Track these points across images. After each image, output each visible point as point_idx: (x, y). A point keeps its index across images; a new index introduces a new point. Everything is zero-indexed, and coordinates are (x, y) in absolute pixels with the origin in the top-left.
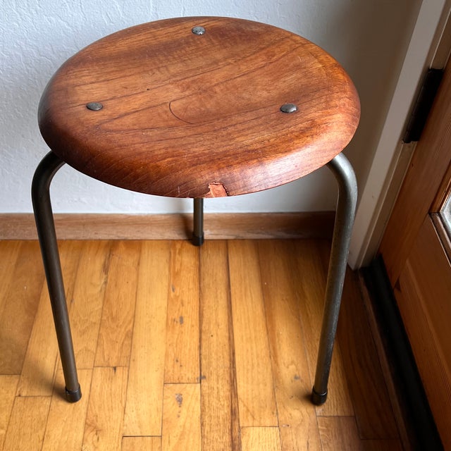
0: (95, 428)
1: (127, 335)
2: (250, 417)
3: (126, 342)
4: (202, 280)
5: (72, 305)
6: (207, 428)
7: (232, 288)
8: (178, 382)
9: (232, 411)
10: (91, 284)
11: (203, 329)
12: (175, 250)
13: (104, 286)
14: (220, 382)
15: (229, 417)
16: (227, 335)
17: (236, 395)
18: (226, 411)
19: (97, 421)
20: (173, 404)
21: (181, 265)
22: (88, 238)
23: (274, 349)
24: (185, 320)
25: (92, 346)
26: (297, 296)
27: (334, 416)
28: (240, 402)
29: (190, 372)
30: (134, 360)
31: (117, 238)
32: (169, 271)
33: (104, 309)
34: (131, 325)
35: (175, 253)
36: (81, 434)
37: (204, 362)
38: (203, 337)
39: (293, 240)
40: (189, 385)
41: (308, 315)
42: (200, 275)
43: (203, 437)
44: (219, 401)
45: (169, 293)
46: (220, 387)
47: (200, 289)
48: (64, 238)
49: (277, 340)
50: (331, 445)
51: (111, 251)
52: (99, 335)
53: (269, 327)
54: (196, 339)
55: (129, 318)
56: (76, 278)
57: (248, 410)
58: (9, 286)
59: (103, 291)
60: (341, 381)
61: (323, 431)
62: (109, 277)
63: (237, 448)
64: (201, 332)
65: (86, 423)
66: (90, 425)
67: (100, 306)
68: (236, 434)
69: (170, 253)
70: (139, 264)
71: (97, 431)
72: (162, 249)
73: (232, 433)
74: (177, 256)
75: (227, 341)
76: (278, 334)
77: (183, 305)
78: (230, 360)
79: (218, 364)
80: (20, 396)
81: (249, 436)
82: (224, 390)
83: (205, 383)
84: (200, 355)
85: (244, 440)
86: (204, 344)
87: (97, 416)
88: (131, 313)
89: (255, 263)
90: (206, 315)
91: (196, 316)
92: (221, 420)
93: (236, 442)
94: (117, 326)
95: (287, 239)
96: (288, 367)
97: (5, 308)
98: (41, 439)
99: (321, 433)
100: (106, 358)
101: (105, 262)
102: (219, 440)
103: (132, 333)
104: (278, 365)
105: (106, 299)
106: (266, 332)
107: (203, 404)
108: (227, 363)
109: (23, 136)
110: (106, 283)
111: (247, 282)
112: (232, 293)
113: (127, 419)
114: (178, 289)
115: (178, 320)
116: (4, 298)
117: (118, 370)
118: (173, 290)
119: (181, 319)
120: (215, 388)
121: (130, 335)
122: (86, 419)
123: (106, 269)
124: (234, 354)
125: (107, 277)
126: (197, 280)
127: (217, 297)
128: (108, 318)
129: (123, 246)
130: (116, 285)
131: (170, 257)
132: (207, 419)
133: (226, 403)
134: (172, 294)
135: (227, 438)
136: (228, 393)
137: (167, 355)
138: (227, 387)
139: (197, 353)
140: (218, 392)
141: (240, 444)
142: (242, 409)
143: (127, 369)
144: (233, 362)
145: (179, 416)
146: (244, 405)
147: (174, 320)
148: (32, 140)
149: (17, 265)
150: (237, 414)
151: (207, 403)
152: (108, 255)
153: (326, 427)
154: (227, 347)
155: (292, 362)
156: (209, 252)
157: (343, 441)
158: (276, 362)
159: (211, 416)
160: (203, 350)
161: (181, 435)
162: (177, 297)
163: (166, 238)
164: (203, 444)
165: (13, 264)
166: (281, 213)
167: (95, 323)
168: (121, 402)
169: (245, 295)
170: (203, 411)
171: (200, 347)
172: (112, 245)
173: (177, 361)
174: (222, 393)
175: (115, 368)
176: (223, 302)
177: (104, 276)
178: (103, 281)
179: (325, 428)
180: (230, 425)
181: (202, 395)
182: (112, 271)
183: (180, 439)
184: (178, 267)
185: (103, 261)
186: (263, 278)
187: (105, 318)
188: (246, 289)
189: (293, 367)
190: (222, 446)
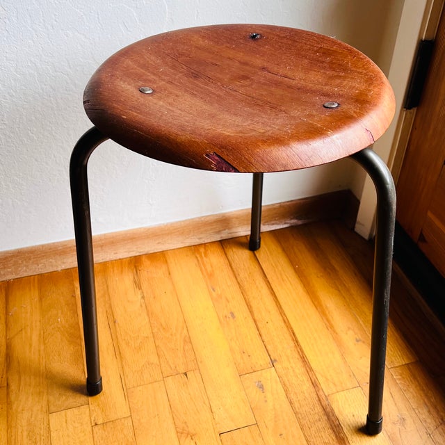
0: (188, 434)
1: (185, 341)
2: (331, 385)
3: (186, 348)
4: (237, 276)
5: (117, 325)
6: (297, 405)
7: (268, 276)
8: (252, 371)
9: (313, 384)
10: (129, 301)
11: (256, 318)
12: (200, 253)
13: (142, 300)
14: (292, 361)
15: (312, 389)
16: (281, 318)
17: (311, 369)
18: (308, 385)
19: (187, 426)
20: (257, 392)
21: (212, 267)
22: (108, 259)
23: (328, 320)
24: (236, 314)
25: (154, 359)
26: (328, 270)
27: (403, 365)
28: (317, 374)
29: (261, 359)
30: (201, 362)
31: (138, 254)
32: (203, 273)
33: (152, 322)
34: (185, 331)
35: (201, 256)
36: (177, 443)
37: (269, 347)
38: (259, 325)
40: (263, 371)
41: (345, 285)
42: (233, 271)
43: (296, 413)
44: (298, 378)
45: (211, 294)
46: (294, 365)
47: (239, 283)
49: (327, 312)
50: (411, 390)
51: (135, 267)
52: (157, 347)
53: (316, 303)
54: (253, 328)
55: (181, 325)
56: (110, 299)
57: (327, 380)
58: (40, 321)
59: (144, 306)
61: (400, 379)
62: (144, 291)
63: (331, 414)
64: (255, 321)
65: (177, 432)
66: (182, 433)
67: (147, 320)
68: (325, 403)
69: (197, 257)
70: (170, 274)
71: (192, 436)
72: (187, 256)
74: (205, 258)
75: (283, 324)
76: (326, 307)
77: (228, 302)
78: (293, 340)
79: (283, 347)
80: (96, 424)
81: (337, 401)
82: (299, 368)
83: (278, 366)
84: (263, 341)
85: (334, 406)
86: (263, 332)
87: (186, 422)
88: (181, 320)
89: (280, 250)
91: (245, 308)
92: (306, 395)
93: (328, 410)
94: (171, 335)
95: (300, 225)
96: (347, 333)
97: (45, 344)
99: (398, 382)
100: (173, 366)
101: (134, 278)
102: (312, 412)
103: (190, 337)
104: (337, 334)
105: (150, 314)
106: (315, 309)
107: (284, 385)
108: (292, 344)
109: (36, 160)
110: (143, 297)
111: (280, 269)
113: (216, 418)
114: (217, 289)
115: (229, 315)
117: (189, 375)
118: (214, 290)
119: (232, 314)
120: (290, 368)
121: (188, 340)
122: (176, 428)
123: (138, 285)
124: (294, 334)
125: (143, 292)
126: (232, 276)
127: (257, 287)
128: (159, 329)
129: (147, 260)
130: (154, 297)
131: (198, 260)
132: (292, 396)
133: (305, 378)
134: (214, 294)
135: (318, 409)
136: (303, 370)
137: (231, 350)
138: (300, 364)
139: (260, 341)
140: (293, 371)
141: (332, 410)
142: (321, 380)
143: (198, 371)
144: (296, 341)
145: (266, 401)
146: (322, 376)
147: (226, 317)
148: (47, 163)
149: (41, 299)
150: (318, 385)
151: (287, 382)
152: (135, 271)
153: (401, 375)
154: (285, 329)
155: (349, 328)
156: (234, 250)
157: (419, 384)
158: (334, 331)
159: (296, 393)
160: (264, 337)
161: (275, 417)
162: (220, 296)
163: (187, 245)
164: (299, 420)
165: (36, 299)
167: (148, 337)
168: (204, 402)
170: (286, 390)
171: (260, 335)
172: (135, 262)
173: (244, 352)
174: (297, 371)
175: (186, 374)
176: (265, 290)
177: (139, 292)
178: (140, 297)
179: (400, 377)
180: (316, 396)
181: (280, 377)
182: (145, 286)
183: (276, 421)
184: (209, 269)
185: (132, 278)
186: (293, 262)
187: (155, 330)
188: (281, 275)
189: (351, 332)
190: (317, 417)
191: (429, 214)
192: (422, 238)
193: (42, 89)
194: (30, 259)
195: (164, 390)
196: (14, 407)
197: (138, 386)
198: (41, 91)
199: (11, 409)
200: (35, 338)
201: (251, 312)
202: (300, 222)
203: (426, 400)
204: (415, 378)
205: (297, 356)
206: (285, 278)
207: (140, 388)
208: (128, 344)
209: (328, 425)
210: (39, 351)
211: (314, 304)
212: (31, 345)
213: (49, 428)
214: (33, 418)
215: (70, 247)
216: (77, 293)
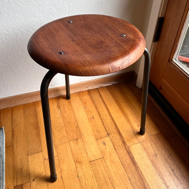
0: (78, 162)
1: (76, 127)
2: (130, 142)
3: (77, 130)
6: (117, 150)
7: (105, 103)
8: (101, 138)
9: (123, 142)
10: (56, 113)
11: (102, 118)
12: (81, 95)
14: (115, 134)
15: (123, 144)
16: (111, 118)
17: (122, 136)
18: (121, 143)
20: (103, 146)
21: (85, 100)
23: (128, 118)
24: (94, 117)
25: (65, 134)
26: (127, 101)
27: (155, 134)
28: (124, 138)
29: (104, 133)
30: (82, 135)
31: (59, 96)
32: (82, 102)
33: (64, 121)
34: (76, 124)
35: (81, 96)
36: (75, 165)
37: (107, 129)
38: (103, 121)
39: (118, 84)
40: (105, 138)
41: (133, 105)
43: (117, 153)
44: (117, 140)
45: (85, 110)
46: (116, 135)
47: (95, 106)
48: (39, 100)
49: (127, 116)
50: (158, 143)
52: (66, 130)
54: (101, 122)
55: (75, 121)
57: (128, 140)
58: (24, 121)
59: (61, 115)
60: (152, 123)
61: (154, 140)
63: (130, 153)
64: (101, 119)
65: (75, 161)
66: (76, 162)
67: (62, 120)
68: (128, 149)
69: (80, 97)
71: (80, 163)
72: (76, 96)
73: (126, 150)
74: (83, 97)
75: (111, 120)
76: (127, 114)
77: (92, 112)
78: (115, 126)
79: (112, 129)
80: (45, 159)
81: (132, 148)
83: (110, 136)
84: (105, 127)
85: (131, 150)
86: (104, 123)
87: (77, 158)
88: (75, 120)
89: (110, 93)
90: (101, 113)
91: (98, 115)
92: (121, 146)
93: (129, 152)
94: (71, 125)
95: (116, 84)
96: (134, 123)
97: (26, 130)
98: (60, 172)
99: (154, 141)
100: (72, 137)
101: (57, 105)
102: (123, 153)
103: (78, 126)
104: (131, 123)
105: (63, 117)
106: (123, 114)
107: (113, 143)
108: (115, 127)
109: (21, 64)
110: (61, 112)
111: (110, 100)
112: (106, 104)
113: (89, 155)
114: (87, 108)
116: (24, 126)
117: (79, 140)
118: (86, 108)
120: (114, 136)
121: (78, 127)
122: (74, 160)
123: (59, 107)
124: (116, 124)
125: (61, 110)
126: (93, 103)
127: (102, 107)
130: (65, 112)
131: (80, 98)
132: (116, 147)
133: (120, 140)
134: (86, 110)
135: (125, 151)
136: (119, 137)
137: (93, 130)
138: (118, 135)
139: (103, 127)
141: (130, 151)
142: (126, 141)
143: (81, 139)
145: (106, 149)
146: (126, 139)
147: (91, 118)
148: (25, 64)
149: (24, 113)
150: (125, 143)
151: (114, 142)
152: (58, 102)
153: (155, 138)
154: (112, 122)
155: (135, 121)
156: (93, 93)
157: (161, 141)
158: (130, 122)
159: (117, 146)
160: (105, 125)
161: (110, 155)
162: (88, 110)
163: (76, 92)
164: (118, 155)
165: (23, 113)
166: (113, 75)
167: (63, 126)
168: (84, 150)
169: (111, 104)
170: (114, 145)
171: (103, 125)
173: (98, 131)
174: (117, 138)
175: (77, 140)
176: (105, 108)
177: (59, 110)
178: (60, 111)
180: (124, 147)
181: (111, 140)
182: (61, 107)
183: (110, 157)
184: (84, 101)
185: (56, 105)
186: (114, 97)
187: (66, 124)
188: (110, 102)
189: (136, 123)
190: (125, 154)
191: (163, 80)
192: (161, 88)
193: (23, 38)
194: (20, 99)
195: (69, 146)
196: (15, 153)
197: (60, 145)
198: (22, 39)
199: (14, 154)
200: (22, 127)
201: (100, 116)
202: (116, 83)
203: (164, 147)
204: (160, 139)
205: (117, 132)
206: (112, 103)
207: (61, 145)
208: (56, 129)
209: (129, 157)
210: (24, 132)
211: (122, 112)
212: (21, 131)
213: (28, 161)
214: (22, 158)
215: (34, 94)
216: (37, 111)
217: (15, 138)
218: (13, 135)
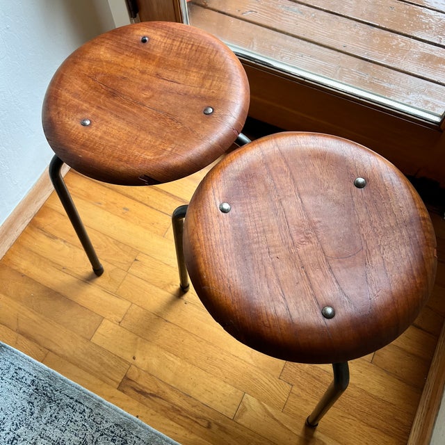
0: (168, 285)
3: (121, 247)
5: (69, 269)
8: (167, 230)
10: (59, 250)
11: (140, 200)
13: (67, 243)
19: (165, 282)
21: (82, 190)
22: (16, 238)
24: (127, 207)
29: (164, 220)
32: (83, 199)
34: (110, 239)
37: (163, 210)
38: (146, 203)
45: (101, 208)
47: (109, 188)
51: (38, 228)
52: (105, 261)
54: (144, 207)
55: (104, 238)
56: (47, 259)
58: (22, 305)
59: (70, 245)
62: (61, 237)
64: (141, 202)
65: (162, 289)
66: (165, 287)
74: (73, 189)
75: (156, 192)
77: (116, 204)
80: (120, 322)
86: (151, 204)
87: (162, 281)
88: (101, 235)
90: (131, 194)
91: (128, 200)
94: (106, 247)
97: (41, 313)
98: (157, 317)
100: (125, 262)
101: (46, 235)
110: (65, 241)
114: (101, 201)
115: (125, 211)
116: (32, 311)
117: (138, 258)
118: (100, 204)
119: (125, 209)
121: (117, 242)
123: (53, 237)
124: (167, 193)
125: (61, 239)
126: (101, 187)
129: (39, 219)
134: (103, 206)
137: (146, 228)
139: (154, 211)
143: (140, 253)
147: (124, 213)
149: (5, 294)
152: (41, 231)
154: (161, 194)
160: (155, 207)
162: (107, 204)
165: (2, 296)
168: (160, 265)
171: (152, 208)
172: (33, 224)
173: (153, 224)
175: (136, 260)
177: (59, 240)
178: (62, 243)
182: (57, 234)
184: (83, 193)
185: (43, 236)
195: (134, 277)
196: (67, 355)
197: (119, 287)
199: (67, 357)
200: (32, 316)
201: (134, 199)
207: (121, 287)
210: (43, 319)
212: (34, 321)
213: (98, 346)
214: (85, 351)
216: (23, 272)
217: (39, 338)
218: (28, 337)
